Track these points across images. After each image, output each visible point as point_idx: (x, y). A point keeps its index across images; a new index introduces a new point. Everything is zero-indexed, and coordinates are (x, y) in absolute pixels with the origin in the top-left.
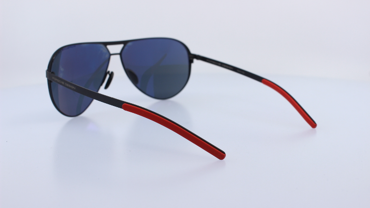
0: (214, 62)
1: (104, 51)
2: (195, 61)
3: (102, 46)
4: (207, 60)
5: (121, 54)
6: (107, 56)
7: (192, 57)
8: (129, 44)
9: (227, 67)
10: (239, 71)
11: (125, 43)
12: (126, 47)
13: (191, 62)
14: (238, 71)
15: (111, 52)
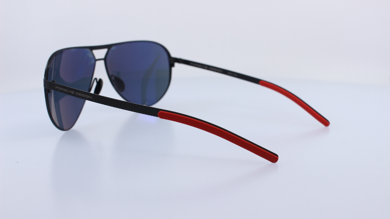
0: (199, 66)
1: (91, 56)
2: (176, 64)
3: (89, 50)
4: (191, 64)
5: (105, 59)
6: (93, 62)
7: (173, 61)
8: (113, 48)
9: (215, 69)
10: (231, 74)
11: (108, 47)
12: (110, 52)
13: (172, 65)
14: (229, 73)
15: (97, 58)
